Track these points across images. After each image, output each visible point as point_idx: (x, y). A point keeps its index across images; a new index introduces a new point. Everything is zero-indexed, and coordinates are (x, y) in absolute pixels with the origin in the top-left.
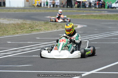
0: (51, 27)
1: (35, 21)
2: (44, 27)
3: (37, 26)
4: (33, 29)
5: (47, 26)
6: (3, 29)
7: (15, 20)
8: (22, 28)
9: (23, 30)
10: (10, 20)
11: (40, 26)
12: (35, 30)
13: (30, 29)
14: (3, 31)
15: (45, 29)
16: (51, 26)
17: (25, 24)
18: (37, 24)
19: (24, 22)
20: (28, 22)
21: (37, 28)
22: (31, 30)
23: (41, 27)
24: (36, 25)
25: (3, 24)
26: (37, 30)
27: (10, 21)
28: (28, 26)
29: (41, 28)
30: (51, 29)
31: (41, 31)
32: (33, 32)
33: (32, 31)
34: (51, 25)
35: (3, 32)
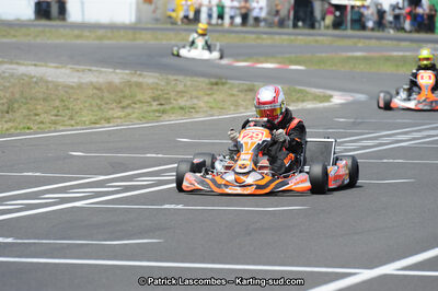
0: (233, 98)
1: (174, 74)
2: (206, 98)
3: (183, 97)
4: (167, 107)
5: (219, 96)
6: (57, 103)
7: (101, 72)
8: (125, 103)
9: (129, 110)
10: (83, 71)
11: (195, 93)
12: (173, 108)
13: (155, 106)
14: (55, 112)
15: (211, 108)
16: (233, 95)
17: (139, 85)
18: (180, 87)
19: (135, 79)
20: (150, 78)
21: (182, 102)
22: (158, 111)
23: (197, 97)
24: (178, 92)
25: (56, 86)
26: (182, 108)
27: (80, 74)
28: (147, 95)
29: (195, 101)
30: (232, 108)
31: (197, 112)
32: (165, 117)
33: (164, 112)
34: (235, 93)
35: (57, 116)
